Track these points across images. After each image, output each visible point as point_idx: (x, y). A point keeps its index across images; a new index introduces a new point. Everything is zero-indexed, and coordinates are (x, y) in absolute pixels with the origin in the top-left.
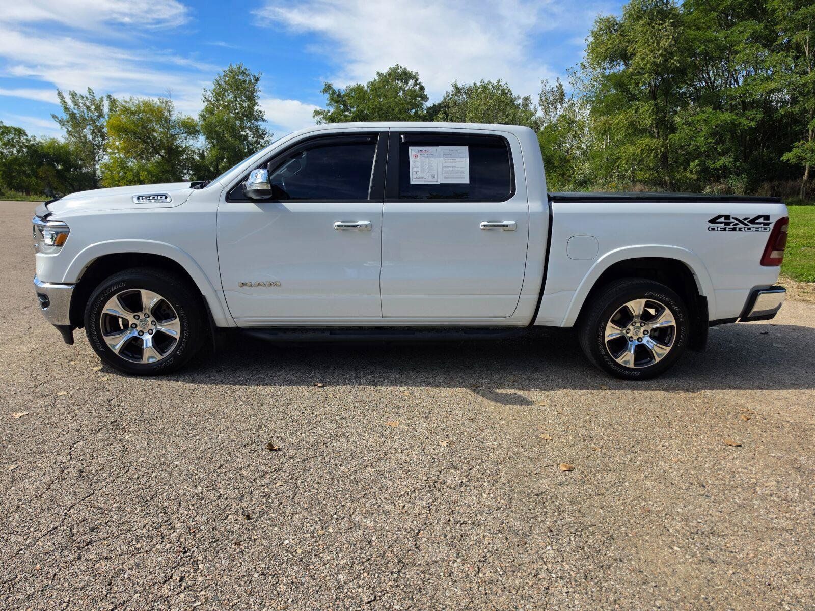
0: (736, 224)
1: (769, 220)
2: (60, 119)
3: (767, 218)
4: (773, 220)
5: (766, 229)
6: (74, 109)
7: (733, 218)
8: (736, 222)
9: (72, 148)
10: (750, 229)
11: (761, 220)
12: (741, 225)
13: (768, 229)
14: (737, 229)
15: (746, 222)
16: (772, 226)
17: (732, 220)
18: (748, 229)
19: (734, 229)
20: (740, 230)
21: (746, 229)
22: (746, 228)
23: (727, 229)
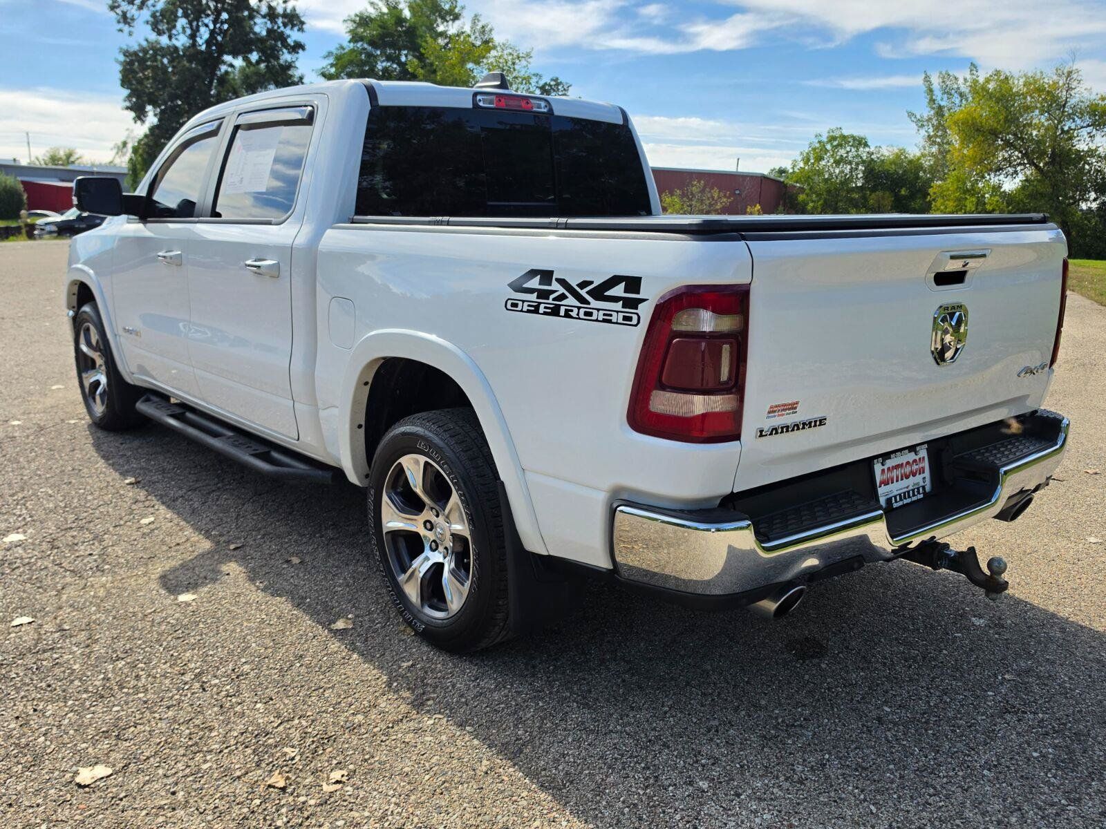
0: (563, 297)
1: (638, 293)
2: (918, 117)
3: (633, 283)
4: (651, 294)
5: (630, 319)
6: (942, 99)
7: (559, 281)
8: (562, 290)
9: (927, 163)
10: (590, 314)
11: (618, 291)
12: (571, 301)
13: (635, 318)
14: (562, 313)
15: (583, 292)
16: (645, 311)
17: (555, 286)
18: (587, 314)
19: (555, 312)
20: (567, 315)
21: (582, 315)
22: (582, 311)
23: (542, 310)
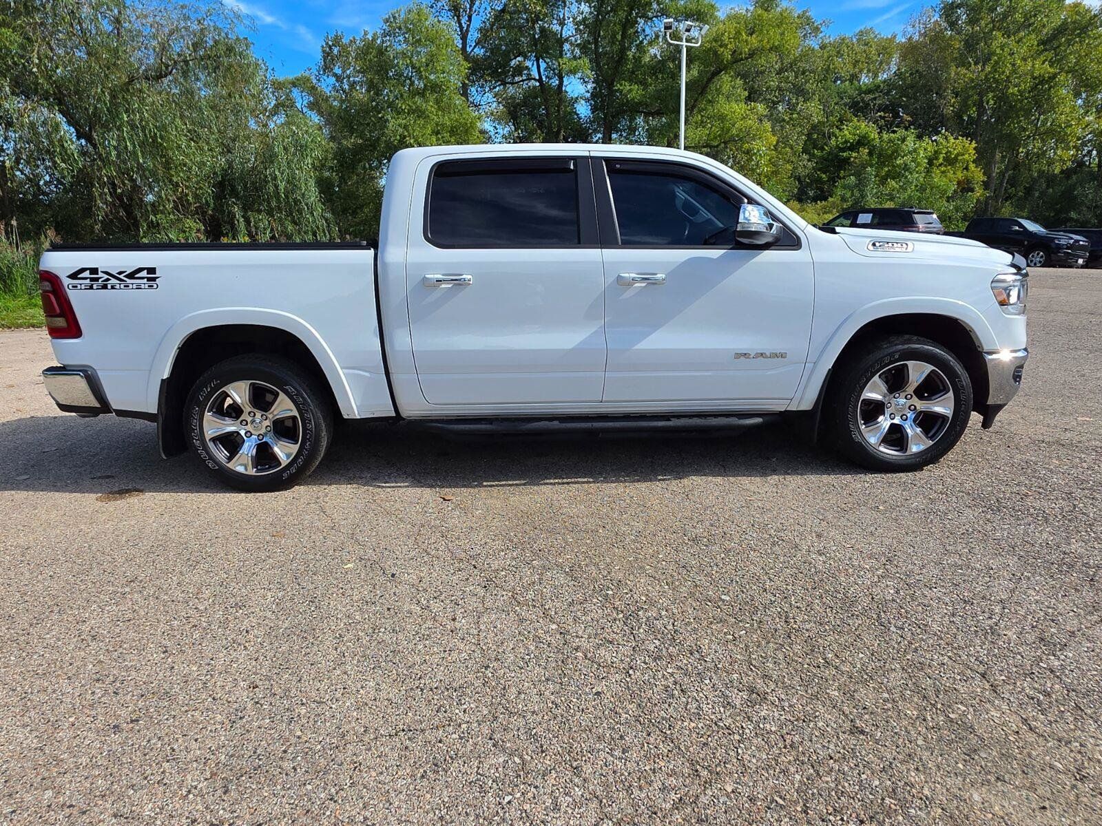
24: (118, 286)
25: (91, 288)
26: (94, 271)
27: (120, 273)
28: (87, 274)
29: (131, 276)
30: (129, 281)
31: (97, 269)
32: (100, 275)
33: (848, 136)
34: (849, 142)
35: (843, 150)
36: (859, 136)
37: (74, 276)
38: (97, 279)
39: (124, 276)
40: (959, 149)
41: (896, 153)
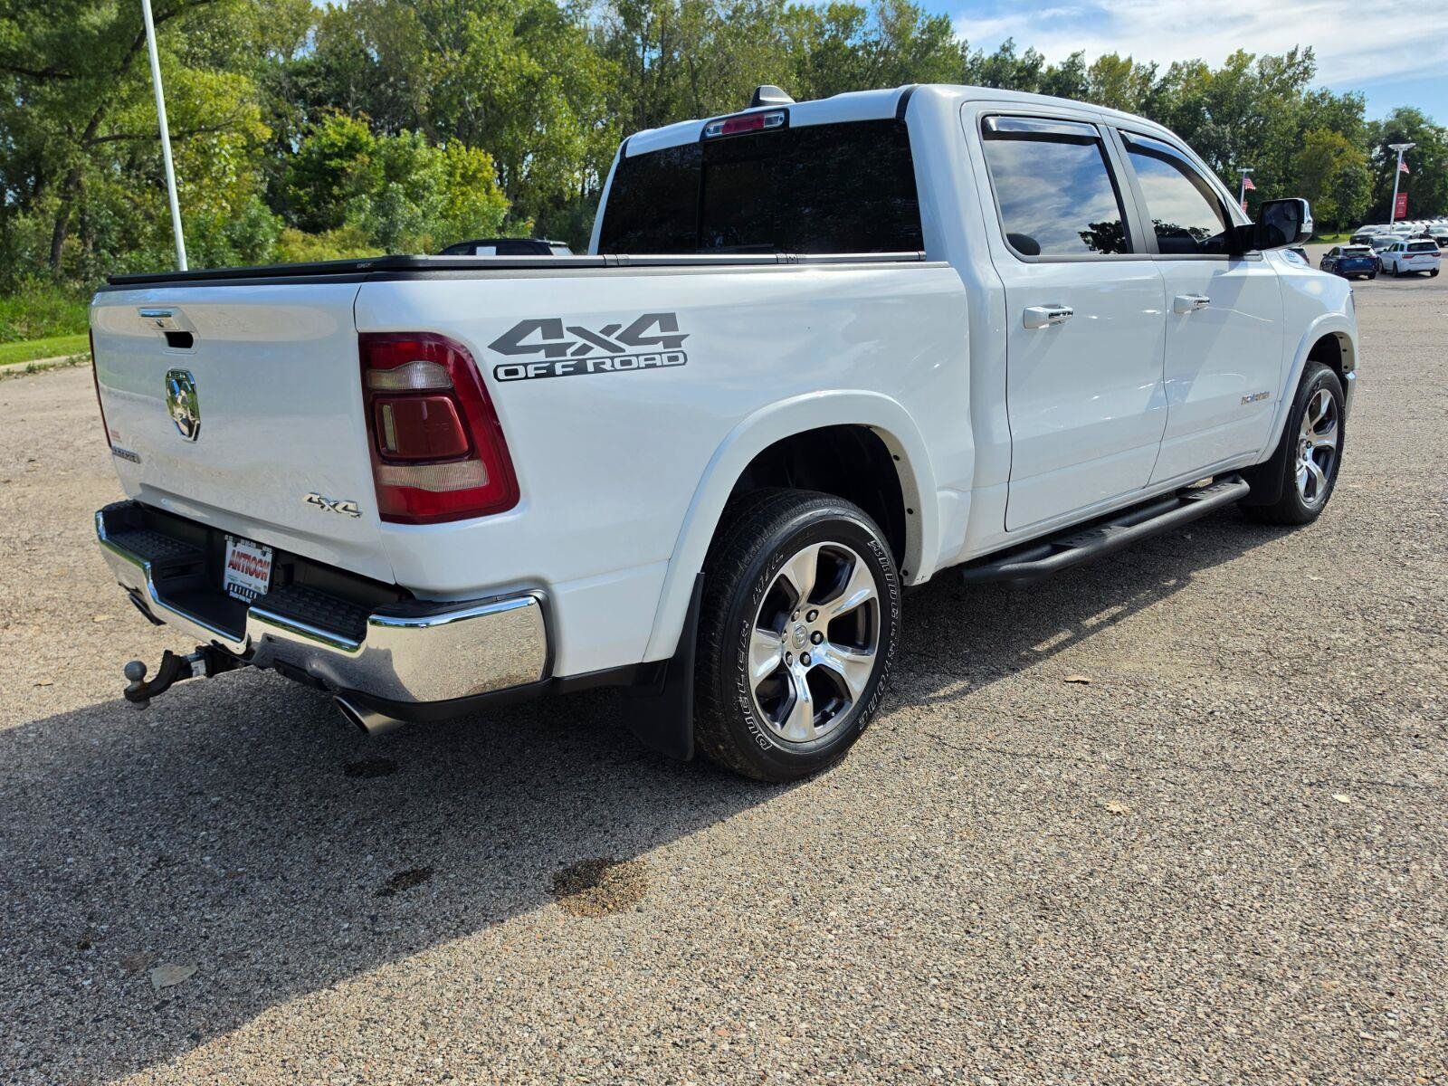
24: (608, 366)
25: (550, 373)
26: (552, 327)
27: (609, 330)
28: (535, 337)
29: (632, 336)
30: (630, 350)
31: (558, 322)
32: (569, 337)
33: (334, 136)
34: (336, 146)
35: (330, 157)
36: (348, 138)
37: (506, 344)
38: (560, 350)
39: (617, 338)
40: (475, 165)
41: (409, 165)
